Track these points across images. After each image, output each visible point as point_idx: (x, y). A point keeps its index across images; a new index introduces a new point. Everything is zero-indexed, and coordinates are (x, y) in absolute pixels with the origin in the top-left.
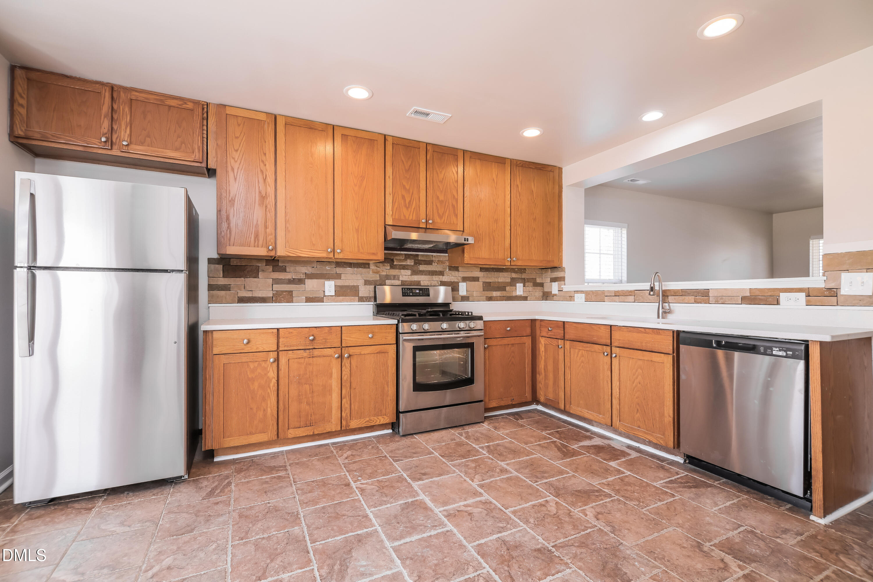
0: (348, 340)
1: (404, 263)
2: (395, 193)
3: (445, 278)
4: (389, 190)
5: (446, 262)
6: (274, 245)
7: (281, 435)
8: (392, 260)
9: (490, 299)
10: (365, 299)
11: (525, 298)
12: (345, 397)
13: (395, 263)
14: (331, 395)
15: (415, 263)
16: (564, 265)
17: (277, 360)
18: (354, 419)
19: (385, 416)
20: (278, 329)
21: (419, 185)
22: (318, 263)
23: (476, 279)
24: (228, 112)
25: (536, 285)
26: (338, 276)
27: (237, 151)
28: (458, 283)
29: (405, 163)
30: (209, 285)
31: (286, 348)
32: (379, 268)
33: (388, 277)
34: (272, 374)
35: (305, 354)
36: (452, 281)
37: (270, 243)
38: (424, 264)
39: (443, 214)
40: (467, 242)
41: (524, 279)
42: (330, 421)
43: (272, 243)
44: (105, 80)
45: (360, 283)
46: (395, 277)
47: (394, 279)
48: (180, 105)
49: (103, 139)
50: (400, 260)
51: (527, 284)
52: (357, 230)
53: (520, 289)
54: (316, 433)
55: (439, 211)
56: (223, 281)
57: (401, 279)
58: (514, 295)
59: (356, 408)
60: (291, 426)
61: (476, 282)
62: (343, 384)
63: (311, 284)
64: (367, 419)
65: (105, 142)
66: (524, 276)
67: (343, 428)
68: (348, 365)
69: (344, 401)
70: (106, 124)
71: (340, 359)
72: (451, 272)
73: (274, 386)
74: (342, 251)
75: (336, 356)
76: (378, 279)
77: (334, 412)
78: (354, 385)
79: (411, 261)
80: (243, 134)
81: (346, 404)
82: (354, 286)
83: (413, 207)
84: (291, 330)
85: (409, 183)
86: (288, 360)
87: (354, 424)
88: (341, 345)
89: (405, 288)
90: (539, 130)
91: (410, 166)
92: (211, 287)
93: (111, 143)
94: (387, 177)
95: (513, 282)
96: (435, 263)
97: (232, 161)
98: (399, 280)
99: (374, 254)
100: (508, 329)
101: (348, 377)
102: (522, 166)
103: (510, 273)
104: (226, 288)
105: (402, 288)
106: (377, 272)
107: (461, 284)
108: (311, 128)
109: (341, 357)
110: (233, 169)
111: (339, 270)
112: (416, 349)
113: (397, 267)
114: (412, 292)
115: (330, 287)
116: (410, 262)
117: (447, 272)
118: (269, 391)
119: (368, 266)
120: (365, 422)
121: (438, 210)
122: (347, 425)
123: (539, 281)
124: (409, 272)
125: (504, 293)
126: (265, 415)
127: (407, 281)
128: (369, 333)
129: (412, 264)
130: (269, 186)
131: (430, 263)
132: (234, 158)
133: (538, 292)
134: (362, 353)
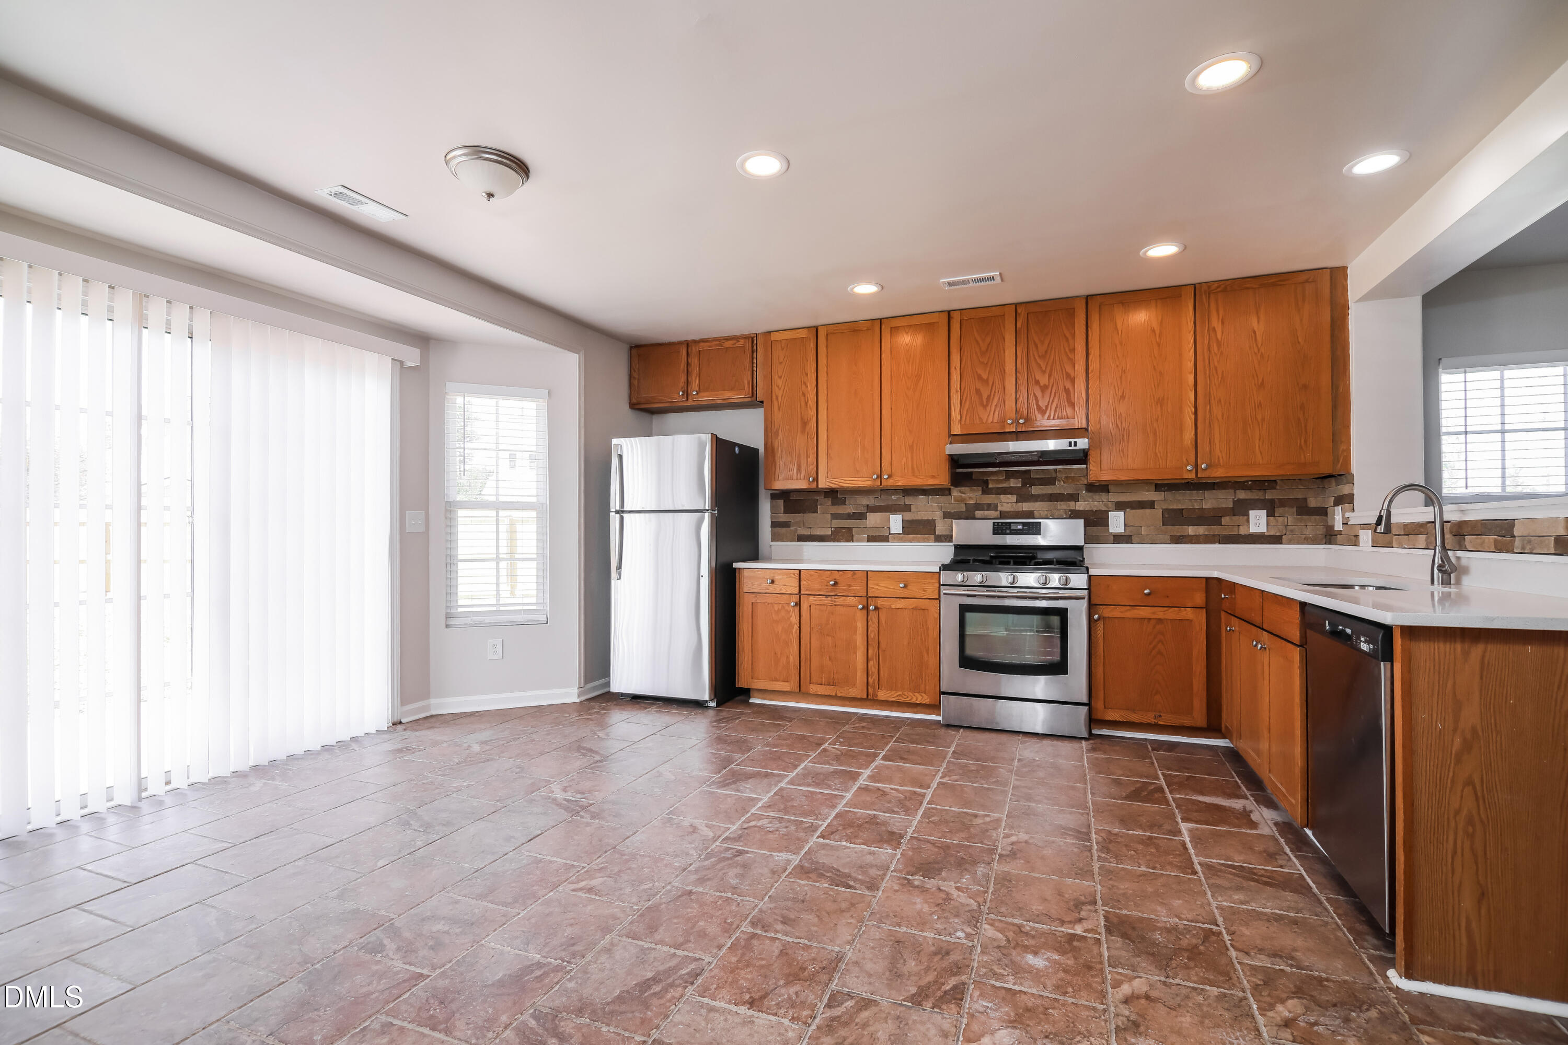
0: (877, 588)
1: (1004, 485)
2: (965, 389)
3: (1080, 506)
4: (955, 385)
5: (1082, 478)
6: (815, 476)
7: (803, 689)
8: (986, 482)
9: (1178, 540)
10: (943, 538)
11: (1276, 540)
12: (872, 659)
13: (990, 486)
14: (855, 653)
15: (1024, 484)
16: (1354, 469)
17: (798, 604)
18: (883, 688)
19: (923, 694)
20: (800, 571)
21: (1004, 371)
22: (882, 492)
23: (1151, 505)
24: (772, 339)
25: (1304, 510)
26: (906, 508)
27: (780, 377)
28: (1107, 512)
29: (981, 342)
30: (772, 522)
31: (807, 592)
32: (964, 494)
33: (978, 506)
34: (794, 619)
35: (827, 601)
36: (1095, 509)
37: (811, 474)
38: (1041, 485)
39: (1047, 407)
40: (1075, 448)
41: (1272, 501)
42: (854, 685)
43: (813, 474)
44: (683, 339)
45: (937, 516)
46: (989, 507)
47: (988, 510)
48: (734, 344)
49: (681, 393)
50: (998, 481)
51: (1278, 511)
52: (911, 447)
53: (1258, 521)
54: (839, 694)
55: (1040, 403)
56: (783, 518)
57: (999, 508)
58: (1243, 531)
59: (886, 675)
60: (813, 680)
61: (1148, 511)
62: (870, 643)
63: (873, 519)
64: (900, 693)
65: (683, 395)
66: (1269, 495)
67: (869, 697)
68: (875, 620)
69: (870, 663)
70: (683, 379)
71: (865, 612)
72: (1090, 494)
73: (796, 632)
74: (890, 476)
75: (860, 607)
76: (964, 510)
77: (859, 674)
78: (883, 645)
79: (1016, 481)
80: (785, 359)
81: (873, 668)
82: (928, 521)
83: (994, 404)
84: (812, 573)
85: (988, 369)
86: (810, 606)
87: (882, 695)
88: (867, 595)
89: (998, 523)
90: (1176, 246)
91: (989, 344)
92: (774, 525)
93: (687, 395)
94: (952, 369)
95: (1241, 509)
96: (1060, 481)
97: (777, 389)
98: (996, 510)
99: (933, 477)
100: (1146, 591)
101: (875, 635)
102: (1225, 290)
103: (1232, 491)
104: (786, 525)
105: (994, 523)
106: (962, 500)
107: (1112, 515)
108: (855, 331)
109: (866, 608)
110: (777, 398)
111: (908, 500)
112: (964, 609)
113: (994, 491)
114: (1010, 528)
115: (896, 522)
116: (1015, 483)
117: (1084, 495)
118: (791, 637)
119: (947, 492)
120: (897, 696)
121: (1037, 401)
122: (875, 695)
123: (1313, 503)
124: (1013, 498)
125: (1216, 530)
126: (788, 663)
127: (1010, 511)
128: (901, 582)
129: (1020, 485)
130: (811, 409)
131: (1050, 481)
132: (778, 386)
133: (1312, 526)
134: (893, 606)
